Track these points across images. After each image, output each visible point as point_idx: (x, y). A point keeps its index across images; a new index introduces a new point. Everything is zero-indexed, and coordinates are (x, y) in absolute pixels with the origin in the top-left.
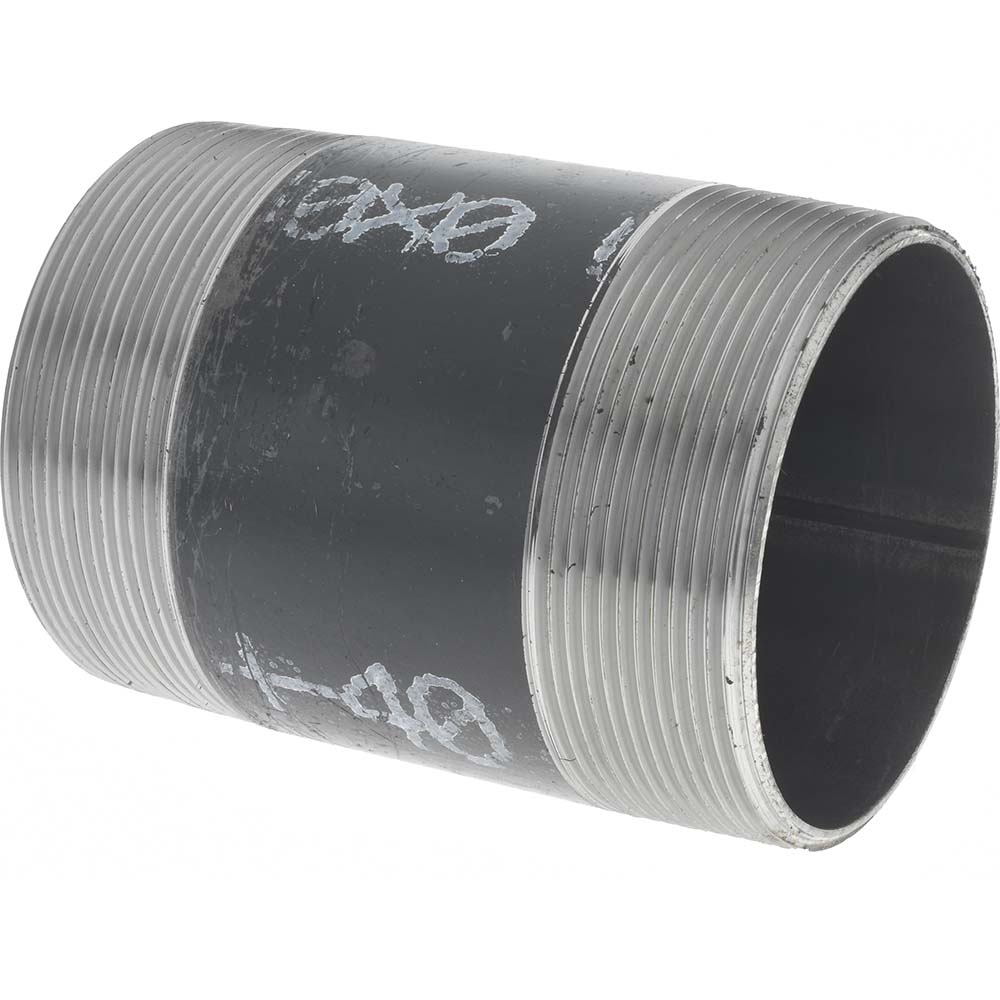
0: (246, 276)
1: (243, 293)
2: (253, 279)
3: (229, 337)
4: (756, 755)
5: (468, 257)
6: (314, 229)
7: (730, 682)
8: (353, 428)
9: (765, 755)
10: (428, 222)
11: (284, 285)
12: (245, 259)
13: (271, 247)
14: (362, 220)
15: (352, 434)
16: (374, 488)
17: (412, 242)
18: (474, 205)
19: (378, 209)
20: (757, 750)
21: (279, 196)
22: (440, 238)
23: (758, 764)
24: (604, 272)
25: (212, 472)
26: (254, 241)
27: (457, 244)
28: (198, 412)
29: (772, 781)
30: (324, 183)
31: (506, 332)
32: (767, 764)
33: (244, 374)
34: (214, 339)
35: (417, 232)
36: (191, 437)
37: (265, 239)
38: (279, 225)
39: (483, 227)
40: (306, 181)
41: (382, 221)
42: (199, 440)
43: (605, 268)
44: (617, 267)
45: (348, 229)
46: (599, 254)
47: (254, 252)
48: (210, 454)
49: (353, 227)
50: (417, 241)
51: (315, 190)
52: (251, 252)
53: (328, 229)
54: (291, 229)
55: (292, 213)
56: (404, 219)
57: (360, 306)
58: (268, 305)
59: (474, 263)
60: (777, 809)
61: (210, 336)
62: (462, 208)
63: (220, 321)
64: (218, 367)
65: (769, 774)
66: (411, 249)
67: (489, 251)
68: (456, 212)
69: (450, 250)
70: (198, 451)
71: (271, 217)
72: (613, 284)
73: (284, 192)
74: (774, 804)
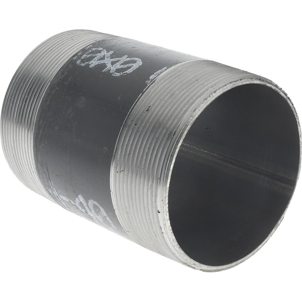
0: (62, 75)
1: (60, 80)
2: (64, 76)
3: (53, 93)
4: (171, 237)
5: (118, 74)
6: (84, 62)
7: (159, 212)
8: (76, 123)
9: (174, 237)
10: (113, 63)
11: (71, 78)
12: (64, 69)
13: (71, 67)
14: (97, 61)
15: (76, 124)
16: (79, 141)
17: (106, 69)
18: (128, 59)
19: (103, 58)
20: (171, 235)
21: (80, 52)
22: (113, 69)
23: (172, 240)
24: (150, 83)
25: (43, 132)
26: (68, 65)
27: (118, 71)
28: (42, 114)
29: (178, 246)
30: (94, 49)
31: (119, 98)
32: (175, 240)
33: (54, 104)
34: (49, 93)
35: (109, 66)
36: (39, 121)
37: (71, 64)
38: (76, 60)
39: (125, 66)
40: (89, 49)
41: (102, 62)
42: (41, 122)
43: (151, 81)
44: (154, 81)
45: (92, 63)
46: (152, 77)
47: (67, 68)
48: (43, 126)
49: (94, 63)
50: (108, 68)
51: (90, 51)
52: (66, 68)
53: (87, 63)
54: (78, 62)
55: (81, 57)
56: (107, 62)
57: (86, 87)
58: (65, 84)
59: (119, 77)
60: (182, 256)
61: (49, 92)
62: (124, 60)
63: (52, 87)
64: (49, 101)
65: (176, 243)
66: (105, 71)
67: (124, 73)
68: (122, 61)
69: (115, 72)
70: (41, 125)
71: (75, 58)
72: (151, 86)
73: (82, 51)
74: (180, 254)
